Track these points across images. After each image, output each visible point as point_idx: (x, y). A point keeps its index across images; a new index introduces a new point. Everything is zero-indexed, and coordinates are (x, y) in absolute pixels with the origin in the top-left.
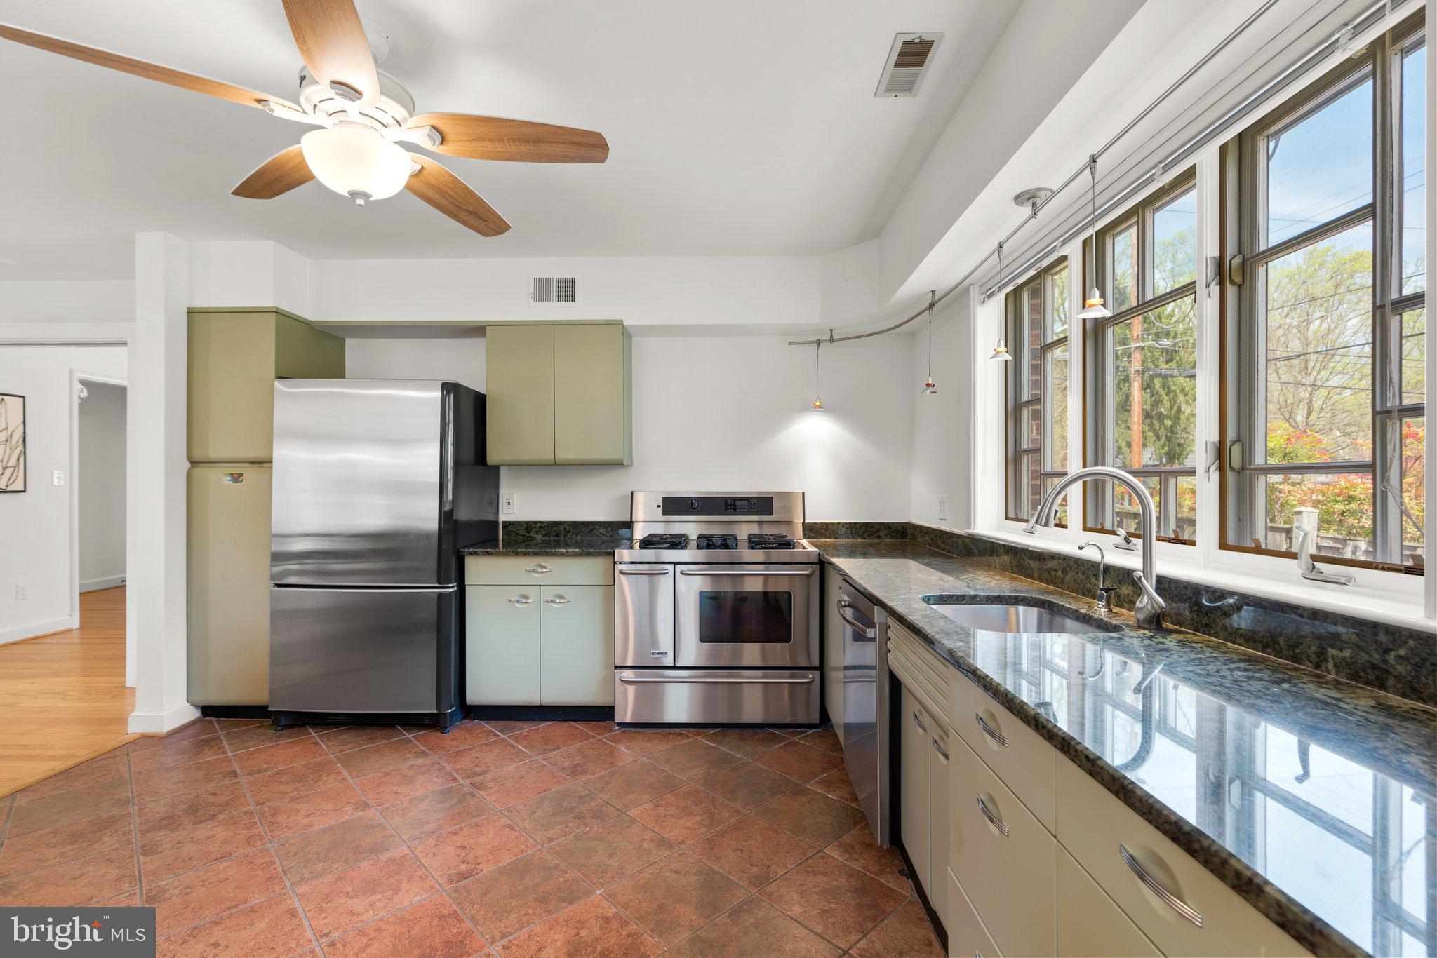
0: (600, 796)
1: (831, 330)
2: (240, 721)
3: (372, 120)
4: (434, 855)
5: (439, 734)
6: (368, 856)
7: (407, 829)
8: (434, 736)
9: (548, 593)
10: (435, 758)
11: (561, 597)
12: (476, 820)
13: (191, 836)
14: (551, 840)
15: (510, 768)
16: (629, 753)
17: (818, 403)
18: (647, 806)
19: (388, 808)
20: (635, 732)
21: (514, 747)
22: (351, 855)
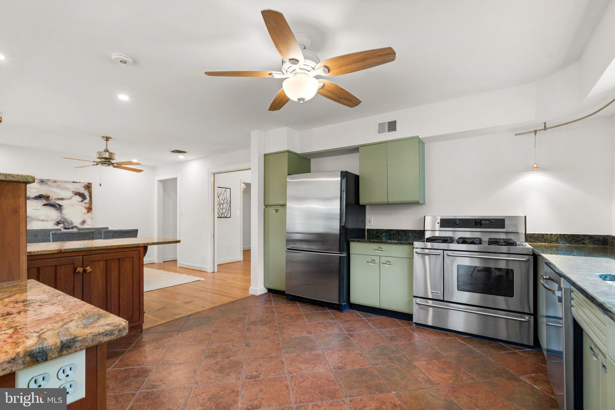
0: (401, 352)
1: (545, 123)
2: (278, 296)
3: (304, 70)
4: (330, 357)
5: (340, 312)
6: (308, 351)
7: (323, 345)
8: (338, 313)
9: (383, 260)
10: (337, 321)
11: (389, 262)
12: (347, 348)
13: (260, 329)
14: (376, 364)
15: (365, 331)
16: (418, 337)
17: (535, 166)
18: (423, 363)
19: (317, 336)
20: (423, 329)
21: (368, 323)
22: (303, 349)
